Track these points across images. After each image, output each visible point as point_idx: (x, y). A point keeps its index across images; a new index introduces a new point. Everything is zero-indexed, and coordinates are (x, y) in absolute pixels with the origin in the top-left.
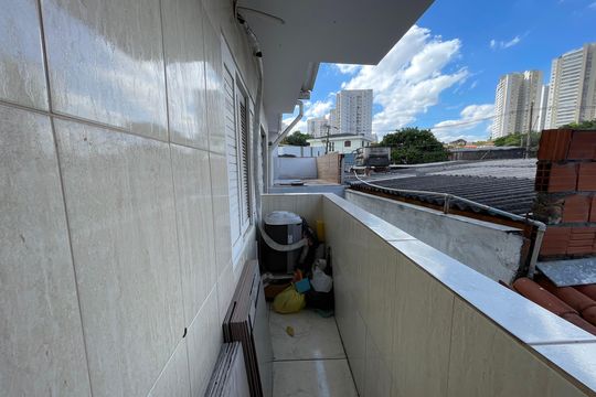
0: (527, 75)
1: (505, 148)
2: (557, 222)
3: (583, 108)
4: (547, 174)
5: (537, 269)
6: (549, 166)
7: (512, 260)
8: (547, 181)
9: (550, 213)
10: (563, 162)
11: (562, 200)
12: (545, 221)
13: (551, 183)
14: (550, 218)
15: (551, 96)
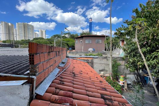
0: (10, 24)
1: (6, 44)
2: (38, 74)
3: (25, 36)
4: (33, 58)
5: (36, 93)
6: (33, 56)
7: (27, 96)
8: (33, 61)
9: (36, 72)
10: (36, 54)
11: (38, 66)
12: (35, 75)
13: (35, 61)
14: (36, 73)
15: (17, 32)
